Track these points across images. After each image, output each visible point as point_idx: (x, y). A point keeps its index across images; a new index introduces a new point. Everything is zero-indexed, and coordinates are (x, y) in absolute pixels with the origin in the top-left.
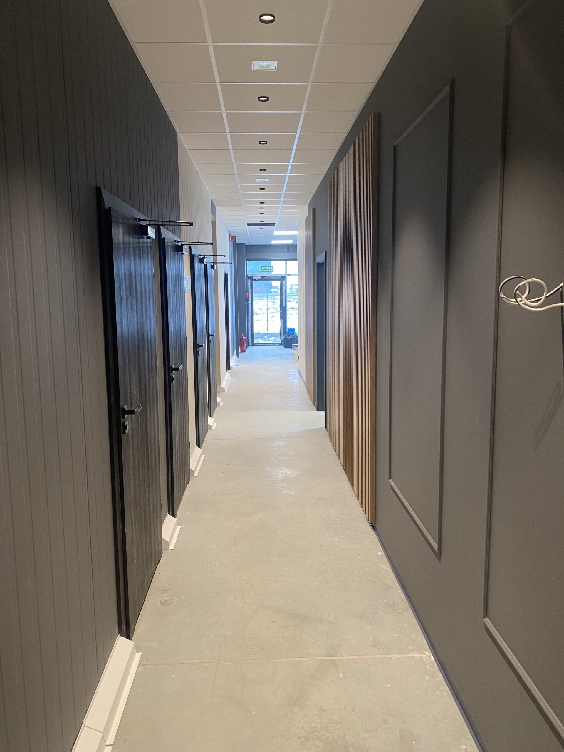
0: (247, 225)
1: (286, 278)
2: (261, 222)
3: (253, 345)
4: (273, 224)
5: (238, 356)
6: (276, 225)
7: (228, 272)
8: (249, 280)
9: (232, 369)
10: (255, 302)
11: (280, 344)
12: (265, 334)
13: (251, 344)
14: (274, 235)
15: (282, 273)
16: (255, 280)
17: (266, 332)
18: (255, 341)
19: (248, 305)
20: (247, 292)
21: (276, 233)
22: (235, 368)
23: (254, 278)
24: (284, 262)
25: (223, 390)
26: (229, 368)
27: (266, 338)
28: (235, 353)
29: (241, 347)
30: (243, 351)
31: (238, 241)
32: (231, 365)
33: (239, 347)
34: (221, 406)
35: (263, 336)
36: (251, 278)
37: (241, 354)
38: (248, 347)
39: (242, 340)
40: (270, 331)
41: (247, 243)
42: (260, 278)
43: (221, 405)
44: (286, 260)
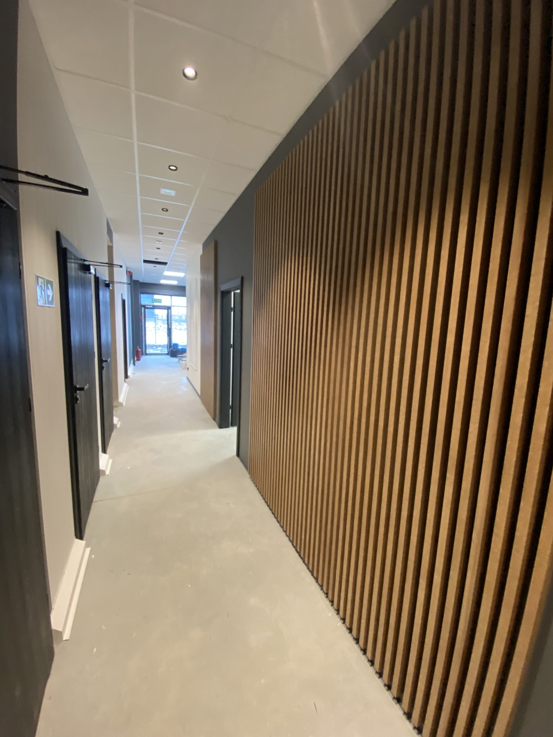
0: (142, 261)
1: (171, 308)
2: (156, 259)
3: (146, 354)
4: (165, 264)
5: (134, 364)
6: (168, 264)
7: (125, 298)
8: (143, 308)
9: (130, 377)
10: (147, 323)
11: (167, 354)
12: (153, 346)
13: (144, 354)
14: (164, 275)
15: (168, 304)
16: (147, 308)
17: (155, 344)
18: (148, 352)
19: (142, 326)
20: (141, 316)
21: (166, 273)
22: (132, 376)
23: (146, 306)
24: (170, 297)
25: (121, 404)
26: (126, 376)
27: (155, 348)
28: (132, 362)
29: (137, 357)
30: (138, 359)
31: (134, 278)
32: (129, 374)
33: (135, 357)
34: (119, 428)
35: (152, 347)
36: (144, 306)
37: (137, 363)
38: (142, 356)
39: (137, 352)
40: (158, 344)
41: (141, 281)
42: (152, 307)
43: (118, 426)
44: (171, 296)
